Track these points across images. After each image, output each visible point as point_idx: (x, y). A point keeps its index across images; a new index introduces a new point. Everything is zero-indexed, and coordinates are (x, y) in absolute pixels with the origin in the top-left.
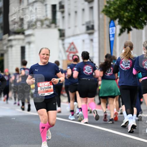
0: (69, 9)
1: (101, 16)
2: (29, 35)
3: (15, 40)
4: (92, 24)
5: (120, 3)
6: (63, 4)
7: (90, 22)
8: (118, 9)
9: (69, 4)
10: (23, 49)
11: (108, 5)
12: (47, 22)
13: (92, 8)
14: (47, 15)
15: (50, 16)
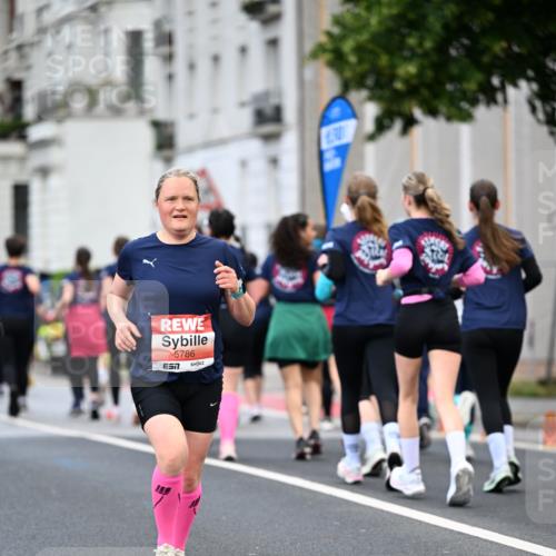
0: (191, 47)
1: (308, 74)
2: (43, 144)
4: (273, 101)
5: (379, 22)
6: (167, 28)
7: (266, 95)
8: (370, 46)
9: (191, 30)
10: (21, 195)
11: (336, 30)
13: (273, 43)
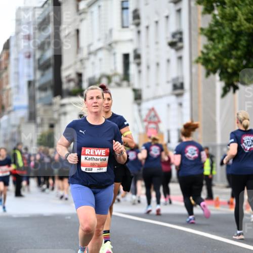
0: (148, 59)
1: (194, 70)
3: (70, 104)
4: (180, 81)
5: (223, 47)
6: (139, 52)
7: (177, 78)
9: (148, 53)
11: (205, 51)
12: (116, 79)
13: (180, 58)
14: (115, 68)
15: (120, 69)
